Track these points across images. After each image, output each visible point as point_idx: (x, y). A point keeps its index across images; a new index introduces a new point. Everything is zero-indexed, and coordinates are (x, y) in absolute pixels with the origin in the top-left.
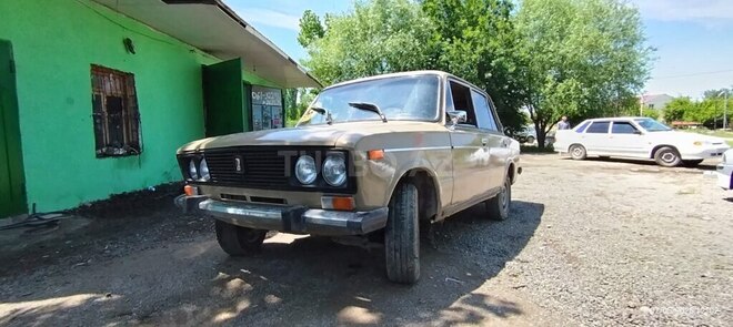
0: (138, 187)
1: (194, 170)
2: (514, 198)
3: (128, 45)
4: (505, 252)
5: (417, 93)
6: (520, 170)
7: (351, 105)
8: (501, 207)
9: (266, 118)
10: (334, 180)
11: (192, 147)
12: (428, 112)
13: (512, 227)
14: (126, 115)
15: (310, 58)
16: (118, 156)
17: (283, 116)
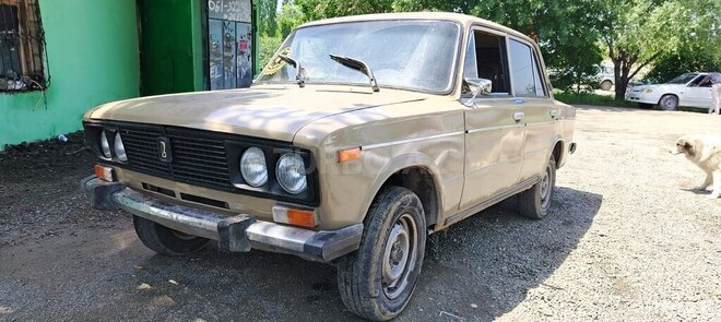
0: (45, 136)
1: (106, 144)
2: (558, 184)
4: (532, 273)
5: (424, 48)
6: (573, 147)
7: (332, 57)
8: (538, 201)
9: (228, 39)
10: (292, 185)
11: (98, 114)
12: (437, 81)
13: (548, 232)
14: (25, 34)
16: (13, 91)
17: (253, 34)
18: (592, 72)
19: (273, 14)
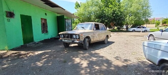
0: (47, 38)
1: (61, 36)
2: (108, 41)
3: (46, 14)
6: (111, 36)
7: (81, 27)
9: (68, 25)
10: (77, 38)
12: (91, 29)
14: (45, 26)
15: (77, 12)
16: (45, 33)
17: (72, 24)
18: (123, 27)
19: (74, 20)
